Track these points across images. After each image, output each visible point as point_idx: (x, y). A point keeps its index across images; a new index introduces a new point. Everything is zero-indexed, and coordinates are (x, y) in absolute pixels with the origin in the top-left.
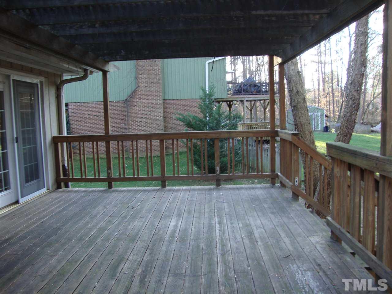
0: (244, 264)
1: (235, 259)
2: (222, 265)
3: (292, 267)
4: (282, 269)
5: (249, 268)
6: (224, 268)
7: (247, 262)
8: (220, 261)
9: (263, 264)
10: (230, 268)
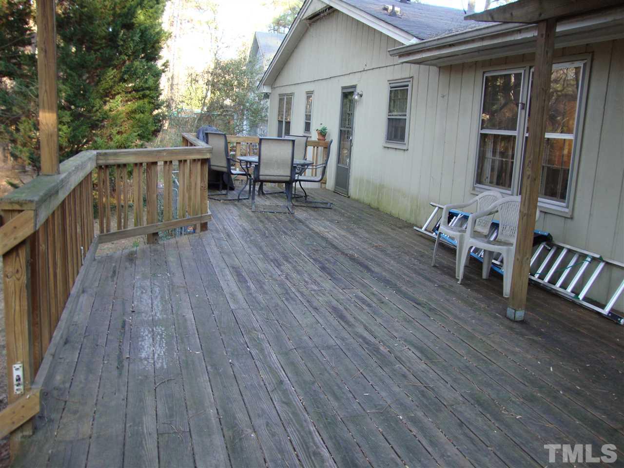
0: (240, 367)
1: (256, 375)
2: (274, 365)
3: (164, 363)
4: (180, 360)
5: (230, 361)
6: (269, 359)
7: (235, 370)
8: (281, 372)
9: (209, 368)
10: (260, 360)
